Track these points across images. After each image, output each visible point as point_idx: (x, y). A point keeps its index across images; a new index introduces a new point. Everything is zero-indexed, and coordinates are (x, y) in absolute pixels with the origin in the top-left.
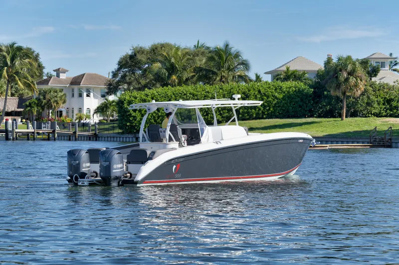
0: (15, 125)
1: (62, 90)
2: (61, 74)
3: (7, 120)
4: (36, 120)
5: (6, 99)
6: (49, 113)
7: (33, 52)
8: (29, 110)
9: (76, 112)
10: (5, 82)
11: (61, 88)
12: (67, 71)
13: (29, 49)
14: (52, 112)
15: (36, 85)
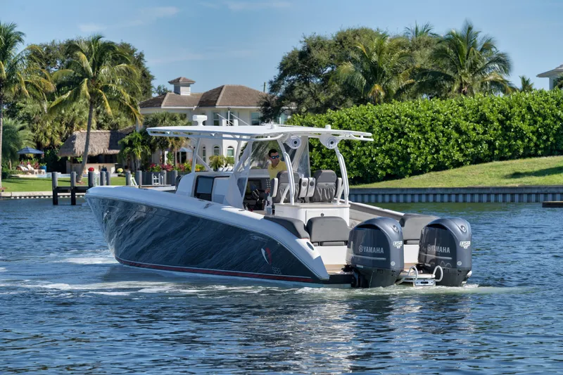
0: (105, 178)
1: (185, 115)
2: (182, 88)
3: (91, 170)
4: (142, 169)
5: (88, 134)
6: (163, 156)
7: (133, 51)
8: (129, 152)
9: (209, 153)
10: (86, 104)
11: (185, 112)
12: (193, 82)
13: (125, 47)
14: (168, 155)
15: (139, 108)
